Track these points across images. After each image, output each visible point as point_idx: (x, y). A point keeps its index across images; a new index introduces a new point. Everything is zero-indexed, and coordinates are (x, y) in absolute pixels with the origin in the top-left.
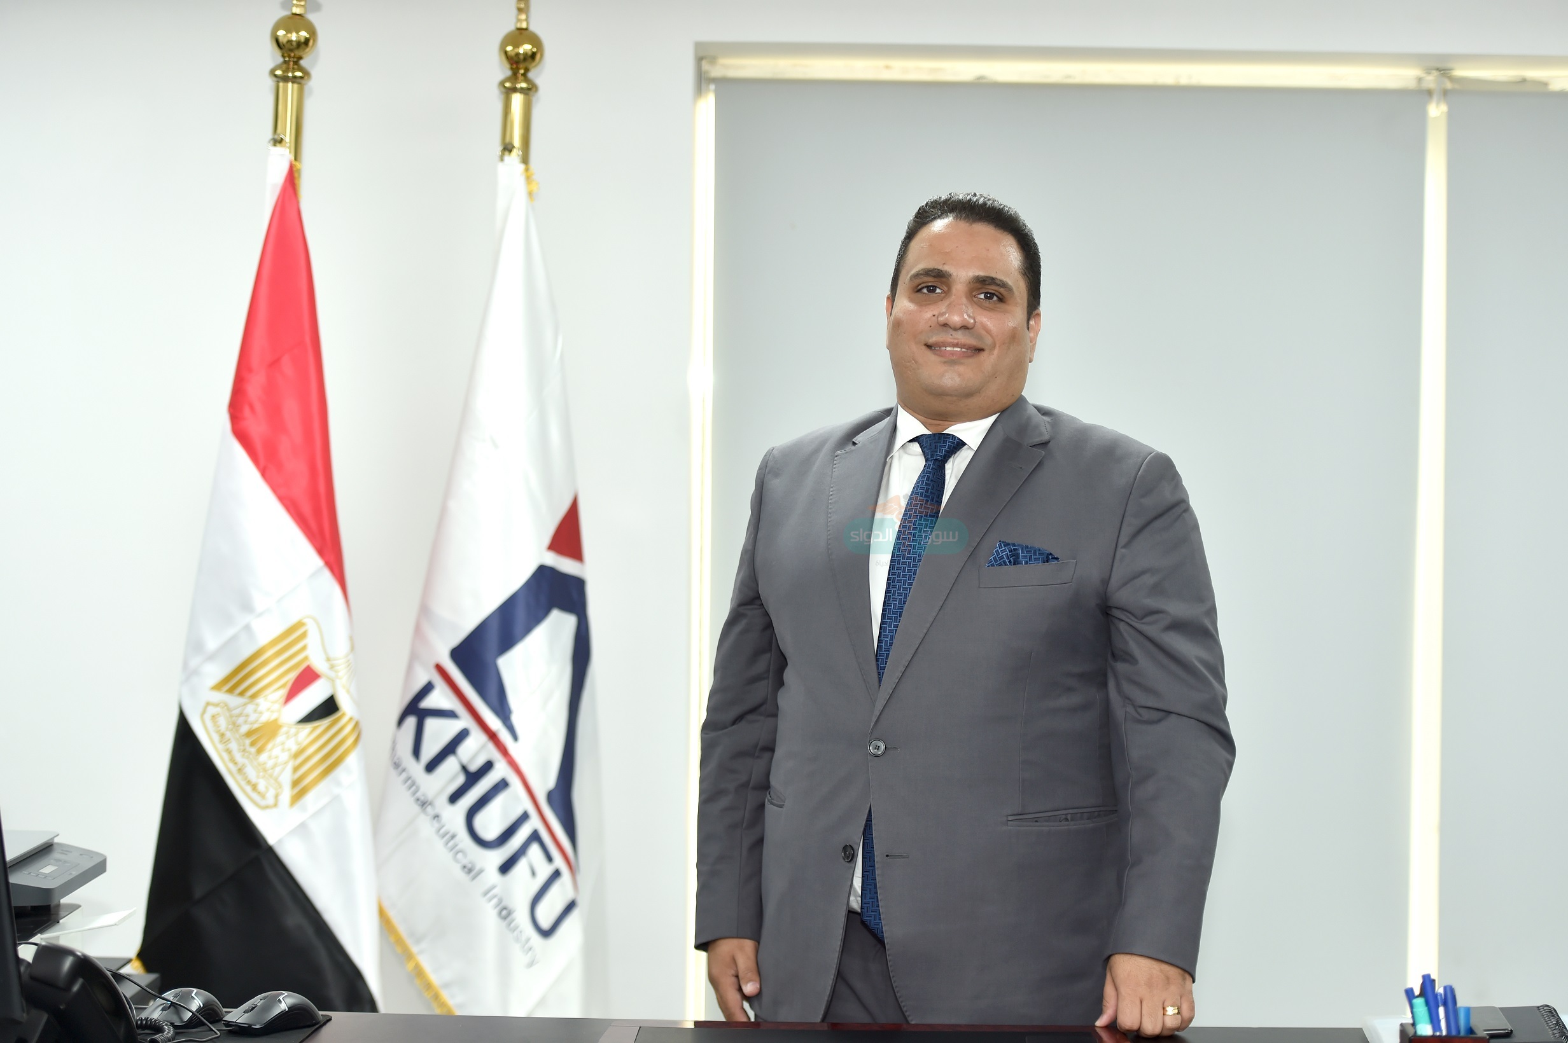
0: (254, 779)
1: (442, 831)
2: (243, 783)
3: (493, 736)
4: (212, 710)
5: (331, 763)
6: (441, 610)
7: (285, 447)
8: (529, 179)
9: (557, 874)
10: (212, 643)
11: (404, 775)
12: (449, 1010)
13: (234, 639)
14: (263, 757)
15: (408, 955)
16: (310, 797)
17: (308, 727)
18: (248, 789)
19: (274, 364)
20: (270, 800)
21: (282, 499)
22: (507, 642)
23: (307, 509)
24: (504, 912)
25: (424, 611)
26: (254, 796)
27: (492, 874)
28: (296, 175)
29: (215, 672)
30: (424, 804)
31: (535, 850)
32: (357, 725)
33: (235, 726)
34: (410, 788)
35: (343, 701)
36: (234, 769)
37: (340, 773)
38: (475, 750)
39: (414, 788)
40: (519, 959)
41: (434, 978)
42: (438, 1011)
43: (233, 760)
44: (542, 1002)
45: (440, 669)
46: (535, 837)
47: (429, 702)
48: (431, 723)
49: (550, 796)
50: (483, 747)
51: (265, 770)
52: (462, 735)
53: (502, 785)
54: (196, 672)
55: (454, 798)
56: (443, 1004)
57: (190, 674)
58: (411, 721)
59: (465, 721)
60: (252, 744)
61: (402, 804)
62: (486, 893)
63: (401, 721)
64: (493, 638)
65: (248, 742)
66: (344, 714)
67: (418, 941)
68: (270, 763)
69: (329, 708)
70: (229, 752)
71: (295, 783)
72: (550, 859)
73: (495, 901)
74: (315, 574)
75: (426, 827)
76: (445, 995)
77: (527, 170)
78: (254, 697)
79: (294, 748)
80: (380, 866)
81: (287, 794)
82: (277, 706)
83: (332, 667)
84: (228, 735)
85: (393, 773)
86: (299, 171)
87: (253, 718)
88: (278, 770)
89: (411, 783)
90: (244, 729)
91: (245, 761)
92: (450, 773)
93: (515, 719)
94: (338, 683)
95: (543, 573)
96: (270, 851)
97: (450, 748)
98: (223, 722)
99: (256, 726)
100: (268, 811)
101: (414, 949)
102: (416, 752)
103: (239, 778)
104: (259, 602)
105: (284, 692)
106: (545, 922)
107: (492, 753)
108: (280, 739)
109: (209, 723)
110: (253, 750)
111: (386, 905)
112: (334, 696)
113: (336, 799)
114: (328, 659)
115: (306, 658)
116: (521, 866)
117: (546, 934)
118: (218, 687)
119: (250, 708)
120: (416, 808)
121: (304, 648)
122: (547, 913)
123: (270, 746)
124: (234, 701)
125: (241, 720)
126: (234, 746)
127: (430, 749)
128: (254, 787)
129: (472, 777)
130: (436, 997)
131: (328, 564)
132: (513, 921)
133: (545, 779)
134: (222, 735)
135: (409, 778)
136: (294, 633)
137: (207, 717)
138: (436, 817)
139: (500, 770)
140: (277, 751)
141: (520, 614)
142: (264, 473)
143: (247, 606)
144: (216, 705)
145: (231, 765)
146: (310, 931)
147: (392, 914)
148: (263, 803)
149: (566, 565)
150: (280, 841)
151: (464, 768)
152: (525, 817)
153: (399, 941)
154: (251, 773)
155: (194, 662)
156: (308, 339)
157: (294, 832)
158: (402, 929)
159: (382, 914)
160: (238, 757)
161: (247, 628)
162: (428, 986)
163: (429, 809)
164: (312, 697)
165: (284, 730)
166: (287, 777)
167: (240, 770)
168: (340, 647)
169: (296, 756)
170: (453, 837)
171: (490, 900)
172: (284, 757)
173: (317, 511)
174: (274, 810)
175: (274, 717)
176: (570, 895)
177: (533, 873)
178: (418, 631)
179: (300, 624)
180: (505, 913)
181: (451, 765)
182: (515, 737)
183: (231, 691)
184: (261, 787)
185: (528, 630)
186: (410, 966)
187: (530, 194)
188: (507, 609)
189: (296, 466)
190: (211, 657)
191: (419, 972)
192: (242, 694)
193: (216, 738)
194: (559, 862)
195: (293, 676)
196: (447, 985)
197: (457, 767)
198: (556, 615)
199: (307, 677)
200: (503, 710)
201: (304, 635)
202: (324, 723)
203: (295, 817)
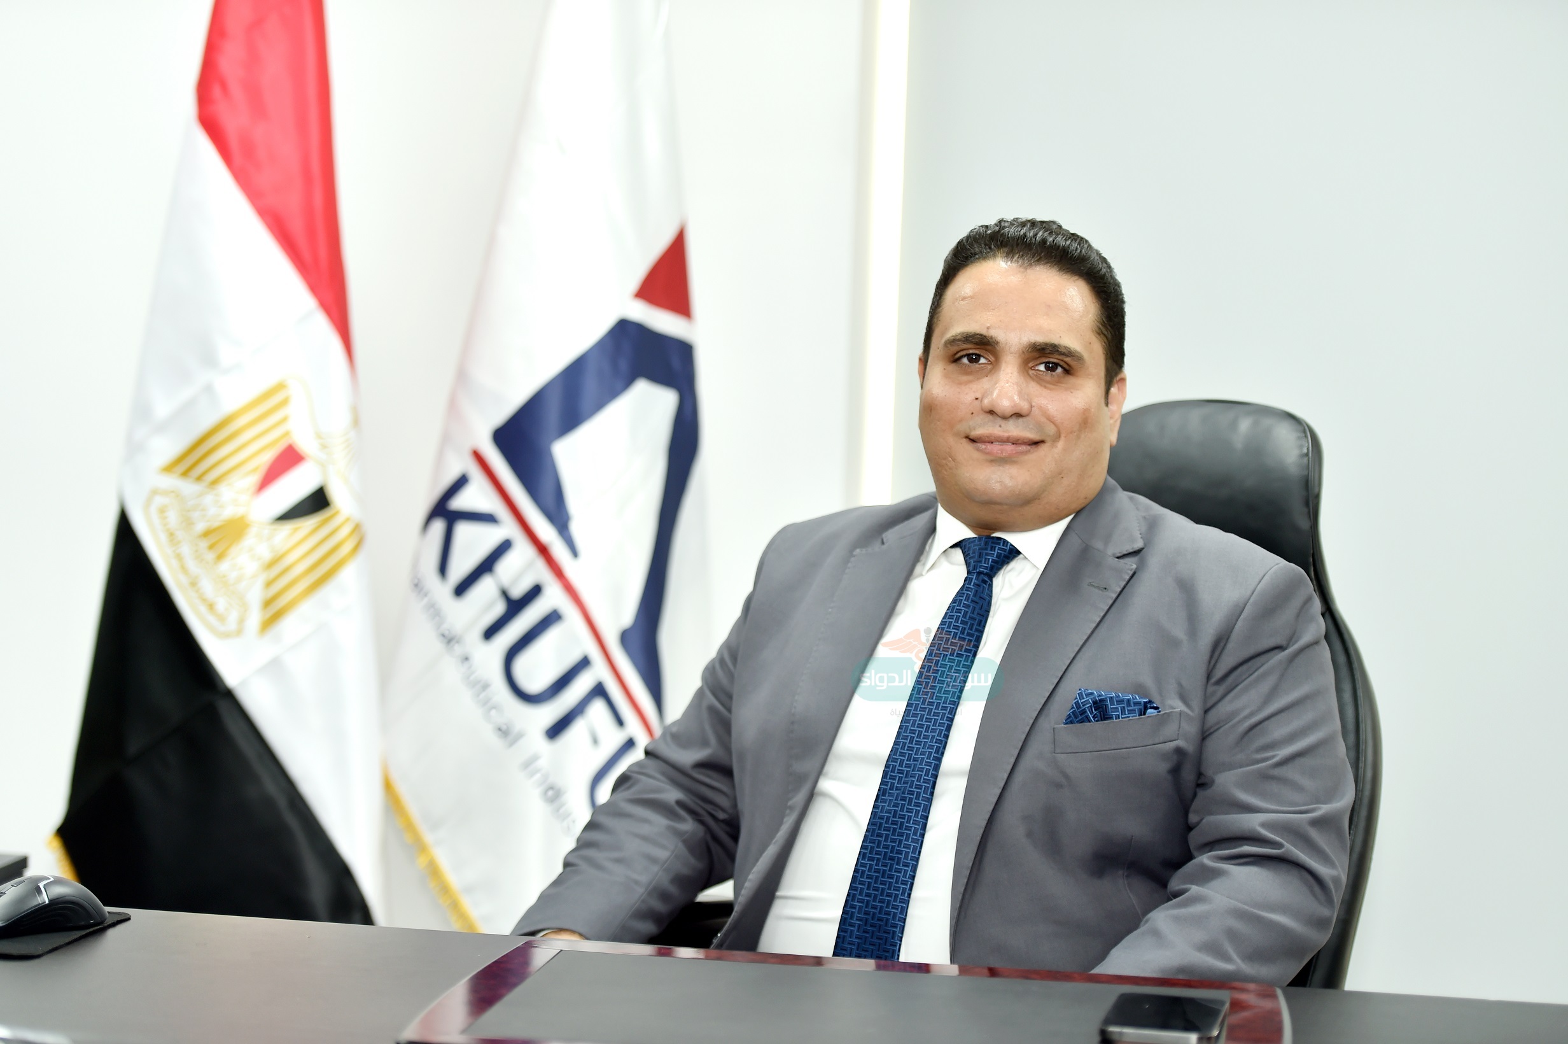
0: (210, 595)
1: (472, 678)
2: (196, 601)
3: (543, 550)
4: (159, 500)
5: (319, 579)
6: (485, 376)
9: (628, 743)
10: (163, 408)
11: (426, 600)
12: (471, 926)
13: (191, 402)
15: (419, 846)
16: (288, 624)
17: (288, 527)
18: (203, 609)
20: (236, 627)
22: (571, 420)
24: (550, 793)
25: (462, 377)
26: (212, 619)
27: (535, 739)
29: (167, 447)
30: (449, 640)
31: (598, 708)
32: (357, 528)
33: (188, 523)
34: (432, 618)
35: (336, 494)
36: (186, 581)
37: (329, 591)
38: (518, 568)
39: (437, 617)
41: (453, 879)
42: (455, 926)
43: (184, 569)
45: (479, 458)
46: (599, 691)
47: (460, 502)
48: (464, 530)
49: (624, 639)
50: (530, 565)
52: (504, 547)
53: (551, 619)
54: (142, 446)
55: (490, 633)
56: (462, 916)
57: (135, 449)
58: (439, 526)
59: (508, 529)
60: (211, 547)
61: (421, 640)
62: (526, 766)
63: (424, 527)
64: (551, 415)
65: (204, 544)
66: (337, 513)
67: (434, 827)
68: (233, 575)
69: (318, 501)
70: (179, 557)
71: (267, 603)
72: (620, 722)
73: (538, 777)
74: (304, 319)
75: (450, 671)
76: (466, 904)
78: (215, 483)
79: (266, 555)
80: (388, 722)
81: (255, 618)
82: (246, 496)
83: (324, 447)
84: (180, 533)
85: (411, 597)
87: (212, 512)
88: (243, 584)
89: (435, 612)
90: (200, 527)
91: (200, 571)
92: (486, 598)
93: (575, 528)
94: (331, 469)
95: (624, 330)
96: (229, 695)
97: (487, 566)
98: (173, 517)
99: (216, 524)
100: (228, 641)
101: (429, 838)
102: (443, 568)
103: (192, 593)
104: (226, 353)
105: (255, 479)
107: (540, 573)
108: (247, 542)
109: (156, 519)
110: (211, 556)
111: (394, 776)
112: (324, 488)
113: (324, 625)
114: (319, 436)
115: (287, 434)
116: (578, 730)
118: (169, 469)
119: (209, 499)
120: (438, 646)
121: (285, 420)
123: (233, 551)
124: (188, 488)
125: (196, 514)
126: (186, 550)
127: (460, 566)
128: (211, 607)
129: (515, 606)
130: (455, 906)
131: (324, 306)
132: (562, 805)
133: (617, 616)
134: (171, 535)
135: (431, 604)
136: (274, 399)
137: (154, 511)
138: (465, 658)
139: (553, 598)
140: (242, 559)
141: (590, 385)
142: (238, 176)
143: (209, 359)
144: (165, 493)
145: (181, 576)
147: (403, 789)
148: (223, 629)
149: (663, 322)
150: (244, 683)
151: (505, 594)
152: (585, 662)
153: (410, 827)
154: (207, 587)
155: (140, 434)
157: (261, 672)
159: (388, 786)
160: (191, 565)
161: (209, 389)
162: (444, 889)
163: (456, 648)
164: (295, 487)
165: (254, 530)
166: (255, 595)
167: (192, 584)
168: (338, 421)
169: (270, 565)
170: (485, 686)
171: (531, 775)
172: (253, 567)
173: (311, 235)
174: (236, 638)
175: (239, 511)
177: (595, 741)
178: (453, 406)
179: (280, 387)
180: (553, 795)
181: (486, 587)
182: (575, 553)
183: (185, 474)
184: (221, 606)
185: (600, 405)
186: (422, 861)
188: (571, 377)
190: (161, 428)
191: (433, 871)
192: (199, 479)
193: (163, 537)
194: (633, 725)
195: (268, 457)
196: (469, 890)
197: (495, 591)
198: (643, 387)
199: (289, 458)
200: (558, 515)
201: (285, 402)
202: (311, 522)
203: (264, 649)
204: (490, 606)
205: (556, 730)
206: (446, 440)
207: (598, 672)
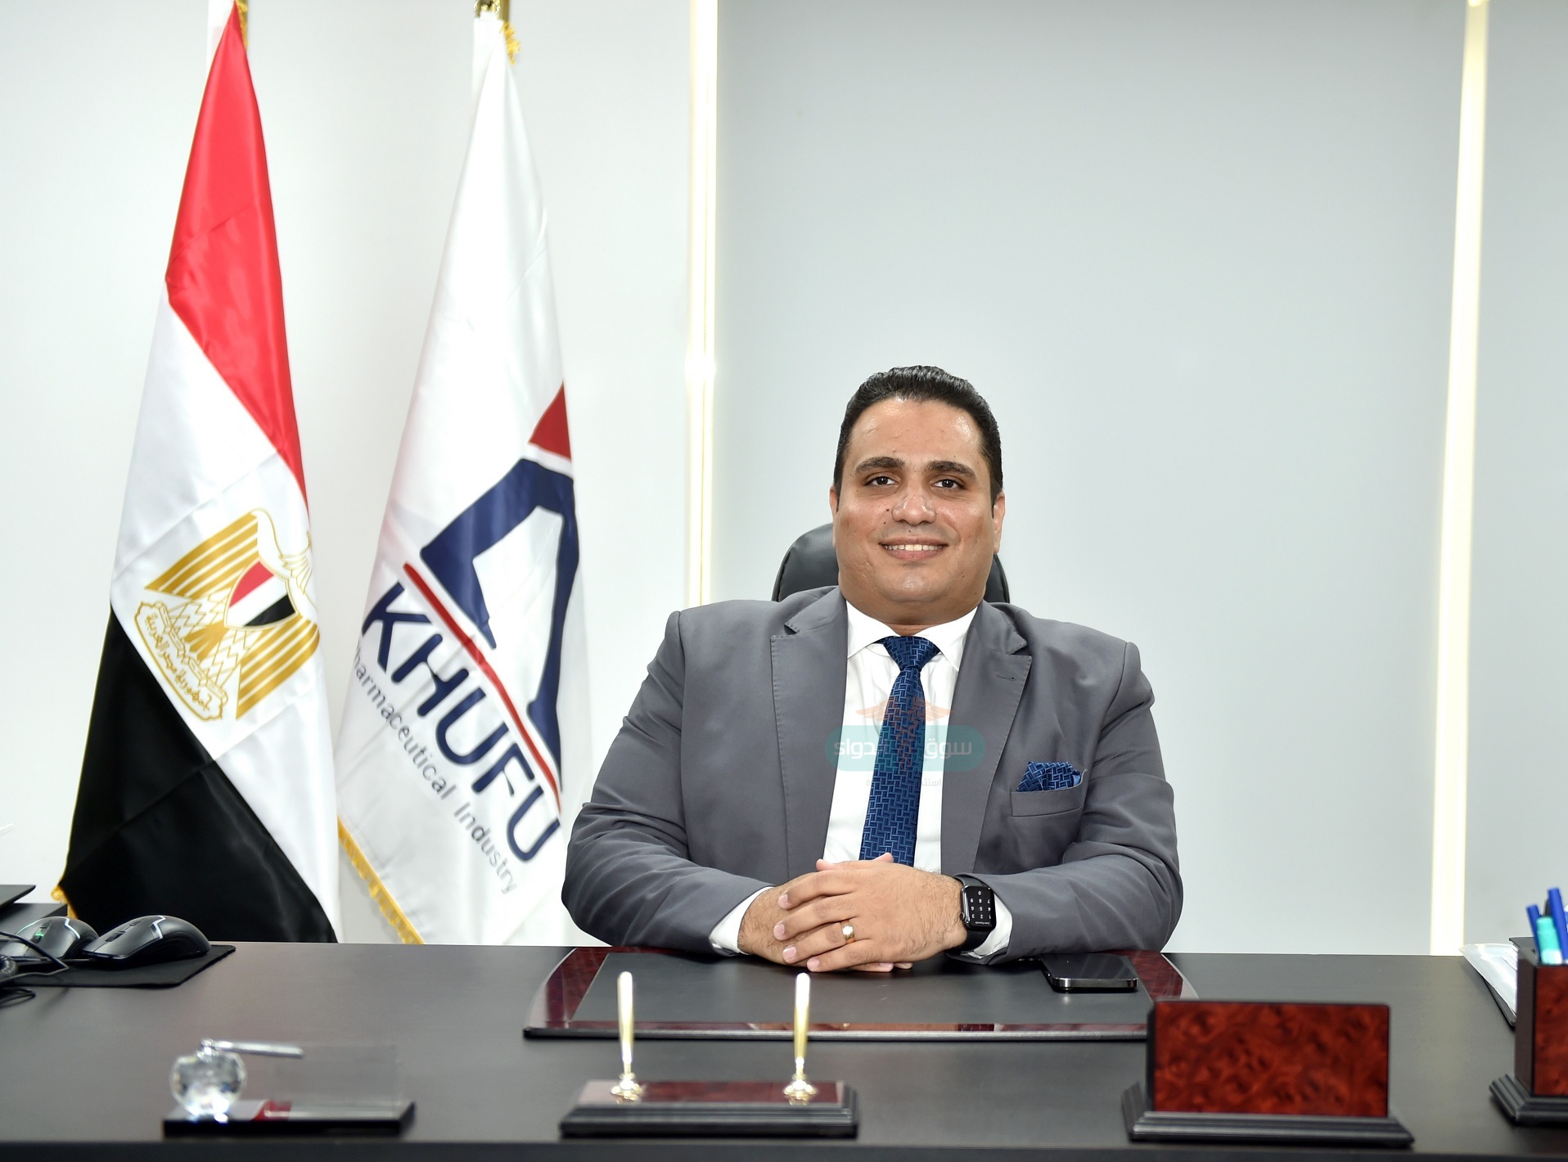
0: (195, 689)
1: (410, 746)
2: (182, 692)
3: (467, 643)
4: (146, 611)
5: (285, 670)
6: (411, 505)
7: (231, 321)
8: (508, 37)
9: (539, 792)
10: (147, 538)
11: (369, 685)
12: (416, 939)
13: (173, 532)
14: (206, 663)
15: (372, 881)
16: (260, 707)
17: (258, 631)
18: (189, 698)
19: (219, 228)
20: (216, 712)
21: (227, 379)
22: (485, 541)
23: (257, 391)
24: (478, 833)
25: (393, 506)
26: (196, 706)
27: (465, 793)
28: (241, 18)
29: (152, 569)
30: (390, 716)
31: (514, 764)
32: (315, 627)
33: (174, 629)
34: (375, 698)
35: (298, 602)
36: (172, 677)
37: (294, 680)
38: (447, 657)
39: (381, 698)
40: (494, 883)
41: (399, 906)
42: (403, 940)
43: (171, 667)
44: (520, 930)
45: (410, 570)
46: (514, 751)
47: (398, 606)
48: (399, 629)
49: (531, 708)
50: (457, 654)
51: (208, 678)
52: (435, 641)
53: (478, 695)
54: (129, 569)
55: (424, 710)
56: (410, 934)
57: (122, 571)
58: (377, 627)
59: (437, 626)
60: (193, 649)
61: (367, 715)
62: (457, 813)
63: (366, 627)
64: (468, 537)
65: (188, 646)
66: (300, 617)
67: (383, 865)
68: (214, 670)
69: (282, 609)
70: (167, 657)
71: (242, 693)
72: (531, 776)
73: (469, 820)
74: (265, 463)
75: (392, 741)
76: (411, 923)
77: (507, 28)
78: (195, 596)
79: (242, 654)
80: (341, 783)
81: (233, 704)
82: (221, 607)
83: (286, 565)
84: (166, 638)
85: (358, 683)
86: (245, 14)
87: (194, 619)
88: (222, 677)
89: (378, 695)
90: (184, 632)
91: (186, 668)
92: (420, 682)
93: (492, 624)
94: (293, 582)
95: (524, 468)
96: (214, 765)
97: (421, 656)
98: (159, 625)
99: (197, 629)
100: (211, 722)
101: (378, 874)
102: (383, 660)
103: (177, 686)
104: (202, 492)
105: (230, 592)
106: (525, 845)
107: (466, 660)
108: (225, 643)
109: (144, 626)
110: (194, 655)
111: (347, 825)
112: (289, 596)
113: (290, 709)
114: (281, 556)
115: (257, 554)
116: (499, 784)
117: (526, 856)
118: (154, 586)
119: (191, 609)
120: (383, 720)
121: (255, 543)
122: (526, 836)
123: (214, 651)
124: (172, 601)
125: (181, 622)
126: (172, 651)
127: (397, 658)
128: (196, 697)
129: (445, 688)
130: (402, 925)
131: (282, 452)
132: (488, 841)
133: (525, 689)
134: (159, 639)
135: (375, 687)
136: (243, 527)
137: (142, 619)
138: (405, 730)
139: (477, 679)
140: (221, 657)
141: (499, 511)
142: (206, 350)
143: (188, 497)
144: (152, 605)
145: (169, 672)
146: (259, 854)
147: (354, 836)
148: (205, 714)
149: (551, 461)
150: (225, 756)
151: (436, 677)
152: (503, 730)
153: (362, 865)
154: (192, 681)
155: (127, 559)
156: (257, 202)
157: (239, 746)
158: (364, 852)
159: (342, 834)
160: (177, 663)
161: (188, 520)
162: (394, 913)
163: (396, 722)
164: (264, 597)
165: (230, 633)
166: (233, 686)
167: (179, 677)
168: (295, 543)
169: (244, 662)
170: (422, 751)
171: (462, 820)
172: (230, 663)
173: (269, 394)
174: (219, 721)
175: (219, 618)
176: (553, 814)
177: (512, 792)
178: (386, 528)
179: (249, 517)
180: (480, 834)
181: (421, 673)
182: (493, 645)
183: (169, 590)
184: (204, 696)
185: (508, 529)
186: (374, 891)
187: (511, 55)
188: (484, 505)
189: (245, 344)
190: (147, 553)
191: (383, 899)
192: (182, 594)
193: (152, 642)
194: (541, 779)
195: (241, 574)
196: (413, 913)
197: (429, 675)
198: (539, 513)
199: (257, 576)
200: (479, 614)
201: (254, 529)
202: (278, 626)
203: (242, 728)
204: (424, 688)
205: (480, 785)
206: (381, 557)
207: (513, 736)
